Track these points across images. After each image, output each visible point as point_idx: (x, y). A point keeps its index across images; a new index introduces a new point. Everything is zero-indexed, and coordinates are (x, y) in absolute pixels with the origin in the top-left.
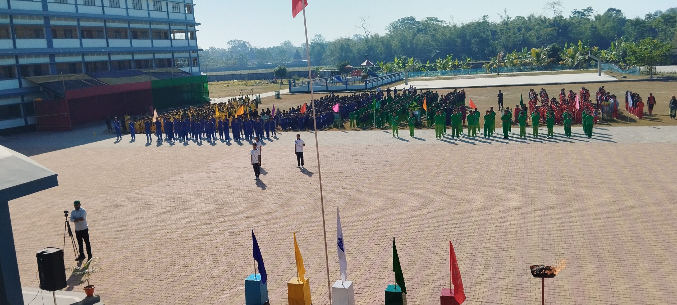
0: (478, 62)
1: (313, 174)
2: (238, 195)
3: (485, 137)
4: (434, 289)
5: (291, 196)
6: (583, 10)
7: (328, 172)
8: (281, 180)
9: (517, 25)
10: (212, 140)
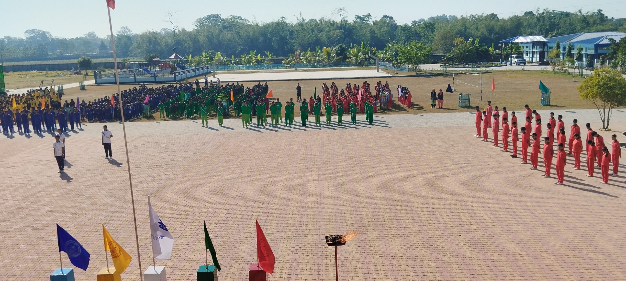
0: (279, 58)
1: (122, 164)
2: (40, 189)
3: (287, 125)
4: (243, 265)
5: (99, 188)
6: (363, 16)
7: (138, 161)
8: (88, 172)
9: (311, 26)
10: (10, 133)
